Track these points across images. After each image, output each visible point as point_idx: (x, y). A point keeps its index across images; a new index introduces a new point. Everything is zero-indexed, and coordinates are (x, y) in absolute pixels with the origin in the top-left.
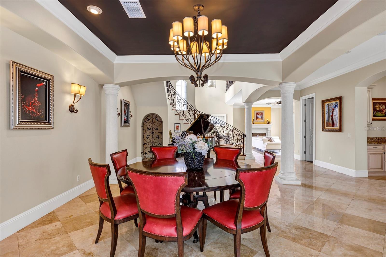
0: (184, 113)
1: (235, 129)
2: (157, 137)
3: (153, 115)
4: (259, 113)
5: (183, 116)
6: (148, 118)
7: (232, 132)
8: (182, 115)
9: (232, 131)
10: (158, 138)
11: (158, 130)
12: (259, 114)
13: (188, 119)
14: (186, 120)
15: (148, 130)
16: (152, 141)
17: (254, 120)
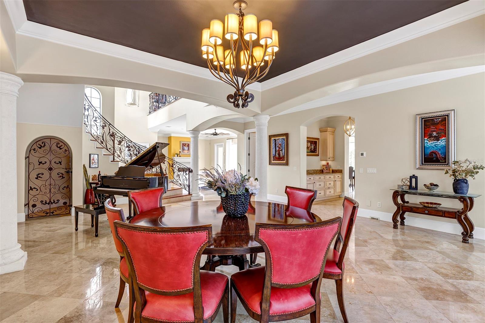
0: (103, 139)
1: (177, 163)
2: (59, 176)
3: (51, 139)
4: (185, 144)
5: (101, 144)
6: (41, 144)
7: (171, 167)
8: (100, 142)
9: (171, 165)
10: (61, 177)
11: (61, 164)
12: (185, 146)
13: (110, 149)
14: (107, 149)
15: (39, 165)
16: (48, 183)
17: (180, 152)
